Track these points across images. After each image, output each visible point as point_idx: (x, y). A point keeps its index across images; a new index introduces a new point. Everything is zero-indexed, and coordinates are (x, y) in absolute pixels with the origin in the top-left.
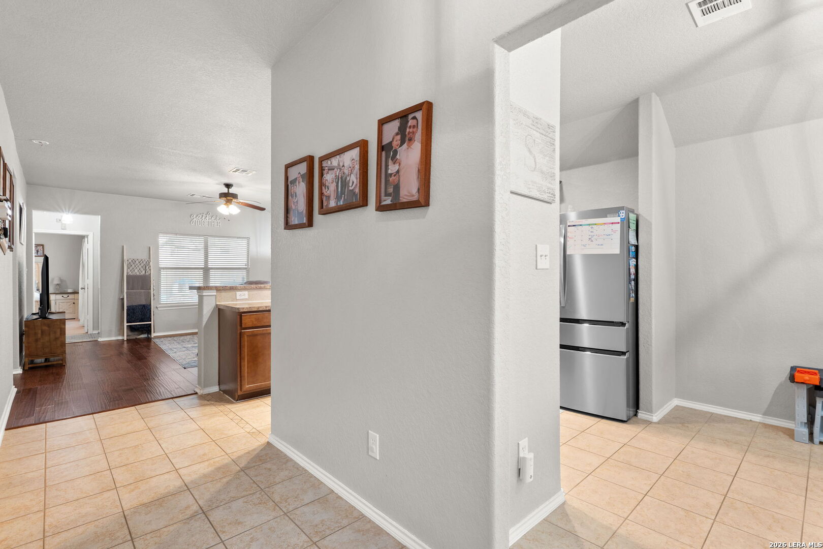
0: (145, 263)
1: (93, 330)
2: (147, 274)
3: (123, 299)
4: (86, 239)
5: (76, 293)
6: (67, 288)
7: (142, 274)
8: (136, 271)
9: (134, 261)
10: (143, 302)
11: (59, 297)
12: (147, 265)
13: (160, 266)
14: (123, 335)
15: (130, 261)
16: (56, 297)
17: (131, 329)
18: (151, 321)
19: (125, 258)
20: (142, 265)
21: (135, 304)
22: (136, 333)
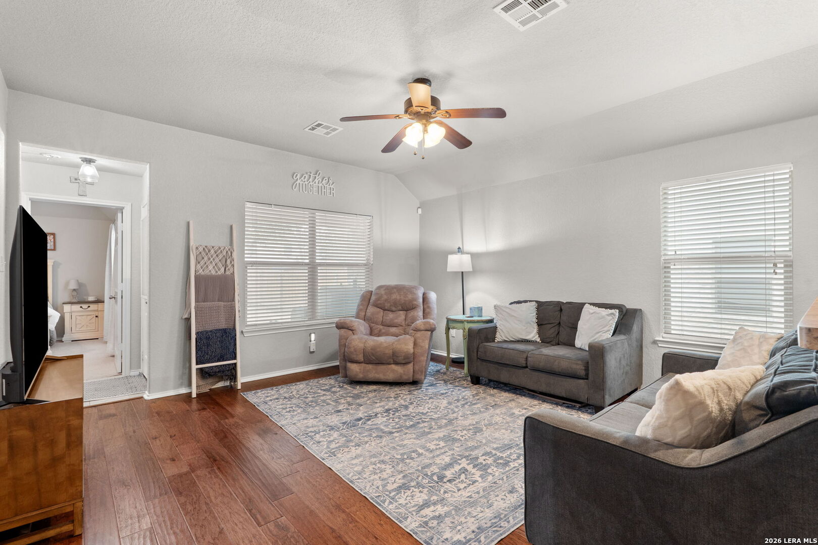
0: (224, 253)
1: (131, 369)
2: (228, 273)
3: (188, 320)
4: (119, 215)
5: (100, 301)
6: (88, 295)
7: (219, 273)
8: (211, 267)
9: (207, 250)
10: (223, 325)
11: (76, 307)
12: (227, 258)
13: (246, 260)
14: (190, 385)
15: (201, 249)
16: (71, 309)
17: (203, 373)
18: (235, 358)
19: (192, 243)
20: (220, 257)
21: (210, 327)
22: (210, 380)
